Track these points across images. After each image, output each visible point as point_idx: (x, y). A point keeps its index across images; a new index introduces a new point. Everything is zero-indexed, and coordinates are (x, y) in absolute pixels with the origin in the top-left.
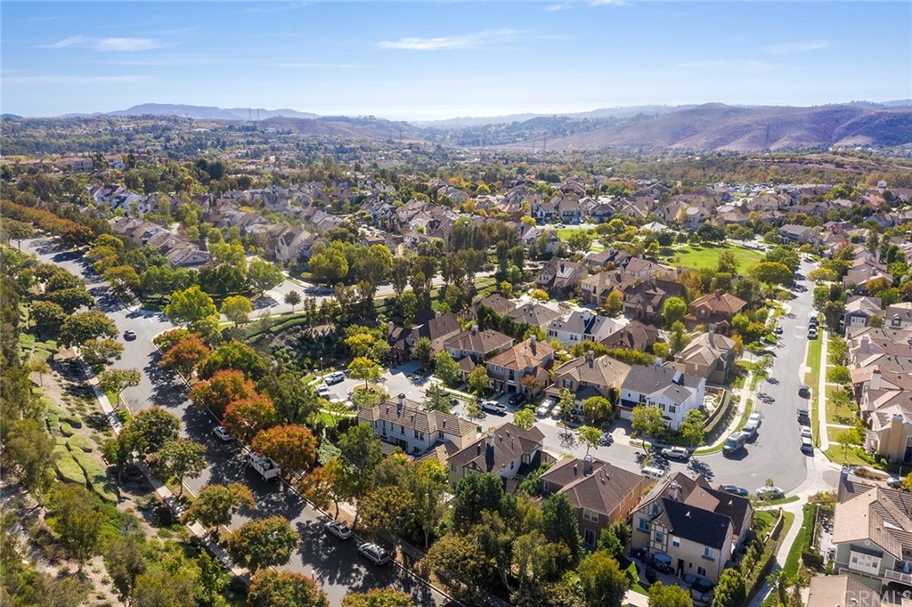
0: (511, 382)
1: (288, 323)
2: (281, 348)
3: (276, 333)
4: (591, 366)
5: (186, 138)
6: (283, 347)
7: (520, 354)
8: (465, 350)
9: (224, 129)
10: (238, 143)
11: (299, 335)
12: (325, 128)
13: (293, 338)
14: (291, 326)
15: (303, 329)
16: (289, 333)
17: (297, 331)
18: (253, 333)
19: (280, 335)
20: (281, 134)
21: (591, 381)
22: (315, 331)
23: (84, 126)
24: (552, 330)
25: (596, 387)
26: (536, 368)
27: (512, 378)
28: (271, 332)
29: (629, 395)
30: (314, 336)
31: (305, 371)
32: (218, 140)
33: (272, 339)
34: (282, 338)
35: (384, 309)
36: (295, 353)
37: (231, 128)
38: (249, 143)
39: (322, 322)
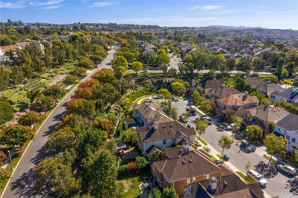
0: (224, 111)
1: (156, 75)
2: (147, 83)
3: (149, 78)
4: (264, 110)
5: (213, 33)
6: (149, 83)
7: (233, 99)
8: (214, 94)
9: (229, 31)
10: (230, 35)
11: (158, 80)
12: (267, 32)
13: (155, 81)
14: (157, 76)
15: (161, 78)
16: (155, 79)
17: (158, 78)
18: (140, 76)
19: (151, 79)
20: (249, 33)
21: (260, 117)
22: (166, 80)
23: (185, 29)
24: (272, 95)
25: (262, 121)
26: (239, 107)
27: (225, 109)
28: (148, 77)
29: (279, 130)
30: (164, 81)
31: (152, 93)
32: (223, 34)
33: (147, 79)
34: (151, 80)
35: (202, 77)
36: (152, 86)
37: (231, 31)
38: (234, 35)
39: (170, 77)
